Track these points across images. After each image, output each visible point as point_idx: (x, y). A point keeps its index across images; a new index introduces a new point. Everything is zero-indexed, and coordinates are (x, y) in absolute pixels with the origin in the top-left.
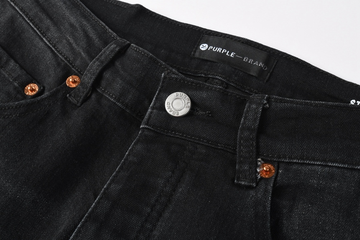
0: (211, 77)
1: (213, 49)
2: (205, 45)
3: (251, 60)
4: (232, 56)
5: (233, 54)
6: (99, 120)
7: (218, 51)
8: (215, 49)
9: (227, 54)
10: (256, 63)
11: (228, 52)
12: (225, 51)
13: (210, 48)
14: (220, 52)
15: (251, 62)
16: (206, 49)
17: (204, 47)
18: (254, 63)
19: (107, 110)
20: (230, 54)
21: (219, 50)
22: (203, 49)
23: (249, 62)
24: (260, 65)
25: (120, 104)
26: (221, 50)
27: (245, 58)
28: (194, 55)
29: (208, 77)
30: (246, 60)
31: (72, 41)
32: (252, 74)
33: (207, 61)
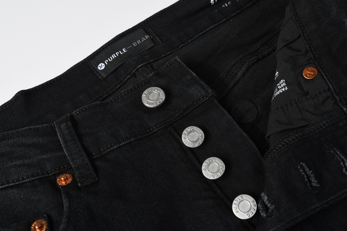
0: (135, 71)
1: (110, 60)
2: (100, 65)
3: (138, 41)
4: (125, 51)
5: (124, 49)
6: (127, 167)
7: (114, 58)
8: (111, 59)
9: (121, 54)
10: (143, 39)
11: (120, 52)
12: (117, 53)
13: (106, 63)
14: (116, 57)
15: (139, 42)
16: (104, 66)
17: (101, 67)
18: (142, 40)
19: (122, 157)
20: (122, 51)
21: (114, 56)
22: (102, 68)
23: (139, 43)
24: (147, 38)
25: (123, 143)
26: (115, 55)
27: (133, 44)
28: (102, 77)
29: (133, 73)
30: (135, 45)
31: (19, 162)
32: (149, 47)
33: (116, 69)
